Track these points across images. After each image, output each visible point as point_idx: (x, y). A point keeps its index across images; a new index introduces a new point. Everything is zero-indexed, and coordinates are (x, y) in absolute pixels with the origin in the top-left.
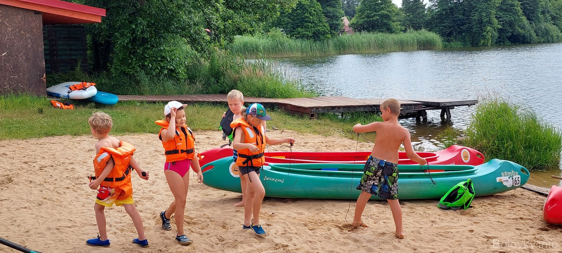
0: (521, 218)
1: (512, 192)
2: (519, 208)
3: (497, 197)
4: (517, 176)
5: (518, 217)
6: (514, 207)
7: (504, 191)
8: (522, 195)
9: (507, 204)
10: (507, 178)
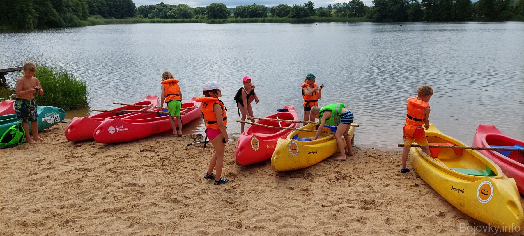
0: (62, 142)
1: (55, 126)
2: (60, 136)
3: (45, 132)
4: (57, 115)
5: (60, 142)
6: (58, 136)
7: (50, 127)
8: (63, 127)
9: (53, 135)
10: (49, 118)
